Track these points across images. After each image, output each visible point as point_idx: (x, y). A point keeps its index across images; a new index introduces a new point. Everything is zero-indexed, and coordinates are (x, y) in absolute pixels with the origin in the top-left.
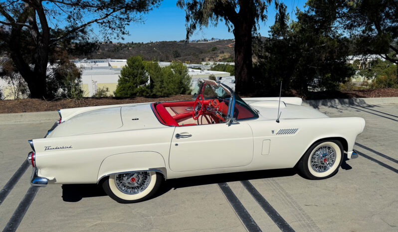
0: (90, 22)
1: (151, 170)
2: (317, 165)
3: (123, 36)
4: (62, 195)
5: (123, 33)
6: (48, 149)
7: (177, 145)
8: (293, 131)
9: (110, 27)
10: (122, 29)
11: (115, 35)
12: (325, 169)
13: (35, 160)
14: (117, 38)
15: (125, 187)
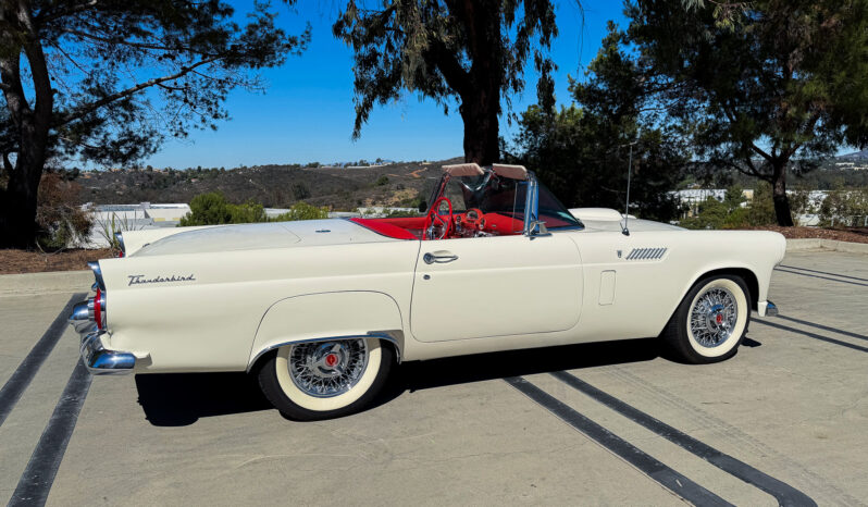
0: (145, 85)
1: (371, 334)
2: (702, 331)
3: (214, 122)
4: (145, 416)
5: (216, 116)
6: (138, 282)
7: (427, 277)
8: (657, 253)
9: (186, 101)
10: (213, 107)
11: (198, 118)
12: (717, 341)
13: (104, 309)
14: (201, 125)
15: (308, 381)
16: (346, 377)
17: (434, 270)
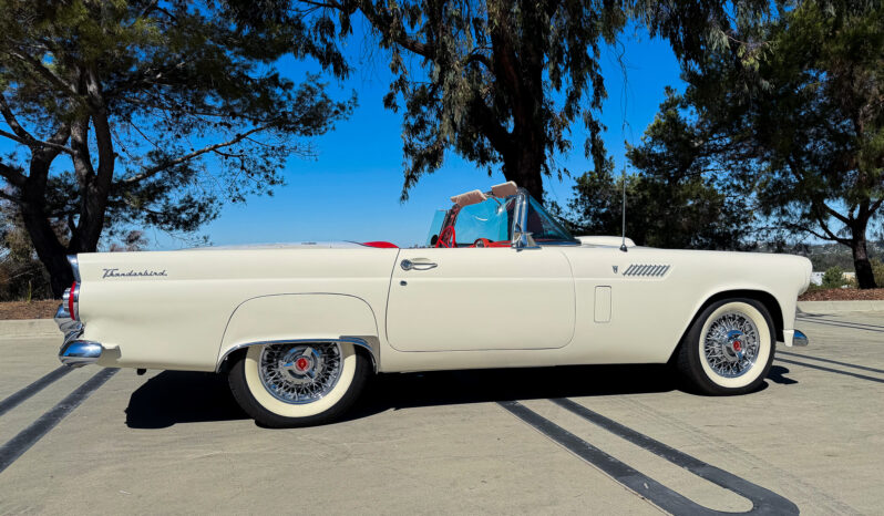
1: (343, 339)
2: (719, 360)
6: (112, 275)
7: (403, 283)
8: (660, 270)
12: (738, 371)
13: (77, 301)
15: (280, 386)
16: (320, 386)
17: (410, 276)
